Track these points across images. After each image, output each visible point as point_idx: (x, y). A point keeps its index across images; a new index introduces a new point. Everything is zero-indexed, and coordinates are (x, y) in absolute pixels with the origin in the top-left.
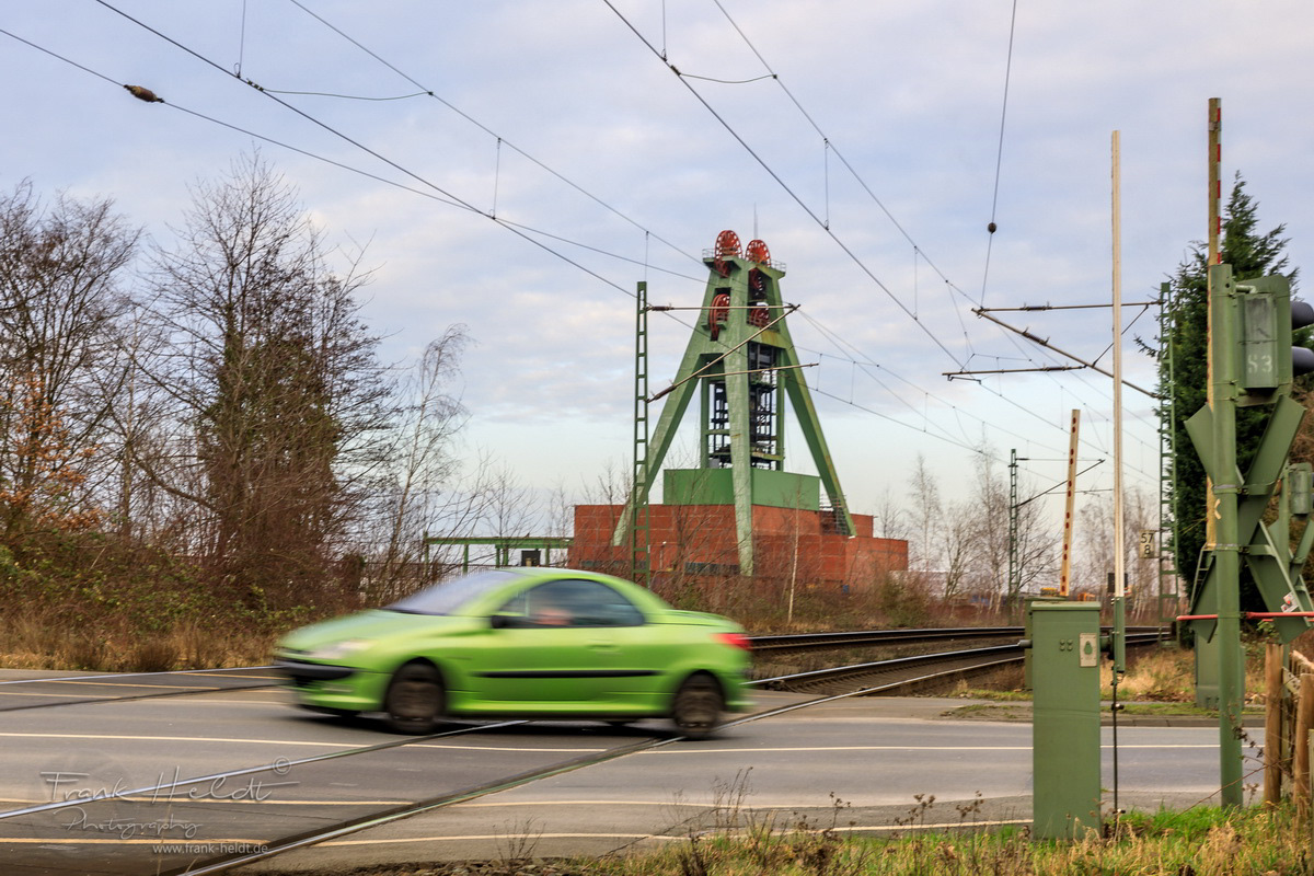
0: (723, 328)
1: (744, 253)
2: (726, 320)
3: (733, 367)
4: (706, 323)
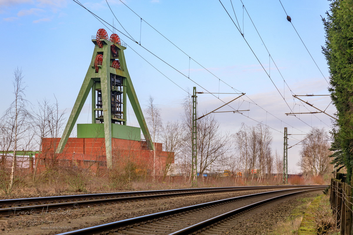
0: (100, 68)
1: (109, 38)
2: (101, 65)
3: (104, 83)
4: (93, 66)
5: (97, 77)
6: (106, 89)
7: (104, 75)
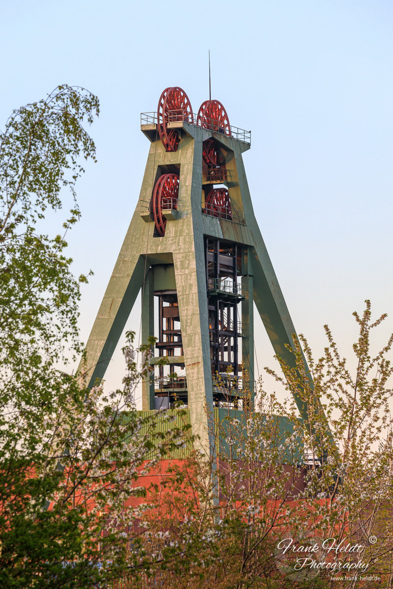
1: (196, 117)
2: (175, 208)
3: (187, 271)
4: (147, 213)
5: (160, 250)
6: (195, 289)
7: (185, 242)
